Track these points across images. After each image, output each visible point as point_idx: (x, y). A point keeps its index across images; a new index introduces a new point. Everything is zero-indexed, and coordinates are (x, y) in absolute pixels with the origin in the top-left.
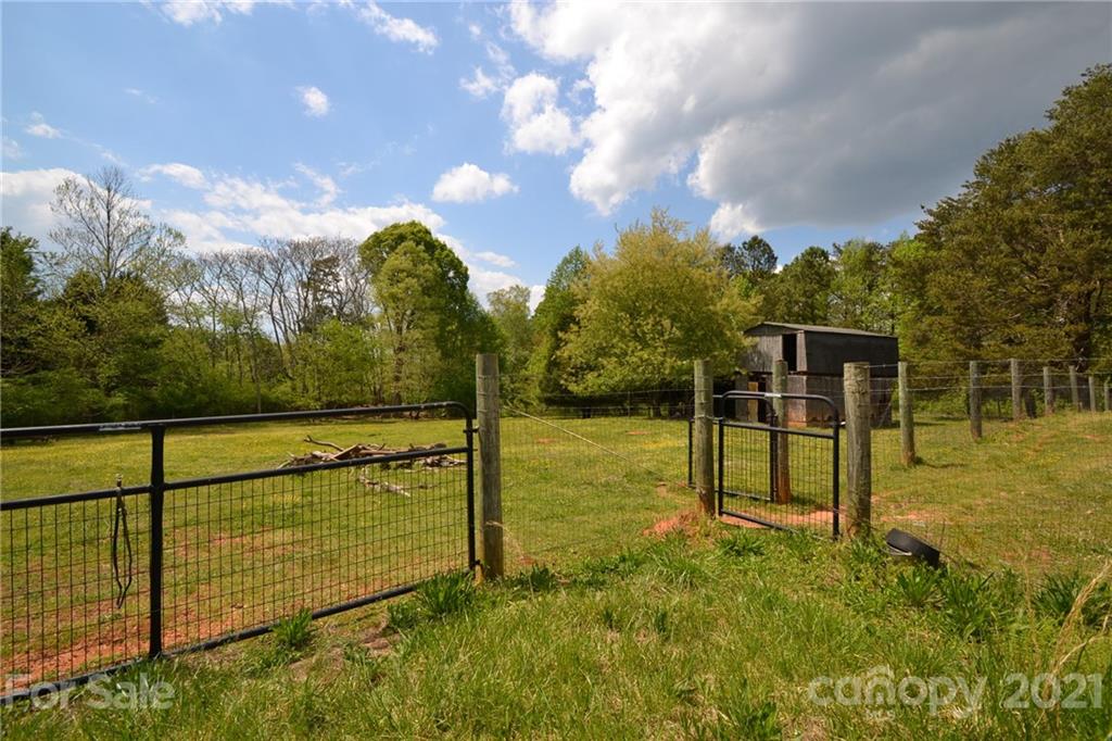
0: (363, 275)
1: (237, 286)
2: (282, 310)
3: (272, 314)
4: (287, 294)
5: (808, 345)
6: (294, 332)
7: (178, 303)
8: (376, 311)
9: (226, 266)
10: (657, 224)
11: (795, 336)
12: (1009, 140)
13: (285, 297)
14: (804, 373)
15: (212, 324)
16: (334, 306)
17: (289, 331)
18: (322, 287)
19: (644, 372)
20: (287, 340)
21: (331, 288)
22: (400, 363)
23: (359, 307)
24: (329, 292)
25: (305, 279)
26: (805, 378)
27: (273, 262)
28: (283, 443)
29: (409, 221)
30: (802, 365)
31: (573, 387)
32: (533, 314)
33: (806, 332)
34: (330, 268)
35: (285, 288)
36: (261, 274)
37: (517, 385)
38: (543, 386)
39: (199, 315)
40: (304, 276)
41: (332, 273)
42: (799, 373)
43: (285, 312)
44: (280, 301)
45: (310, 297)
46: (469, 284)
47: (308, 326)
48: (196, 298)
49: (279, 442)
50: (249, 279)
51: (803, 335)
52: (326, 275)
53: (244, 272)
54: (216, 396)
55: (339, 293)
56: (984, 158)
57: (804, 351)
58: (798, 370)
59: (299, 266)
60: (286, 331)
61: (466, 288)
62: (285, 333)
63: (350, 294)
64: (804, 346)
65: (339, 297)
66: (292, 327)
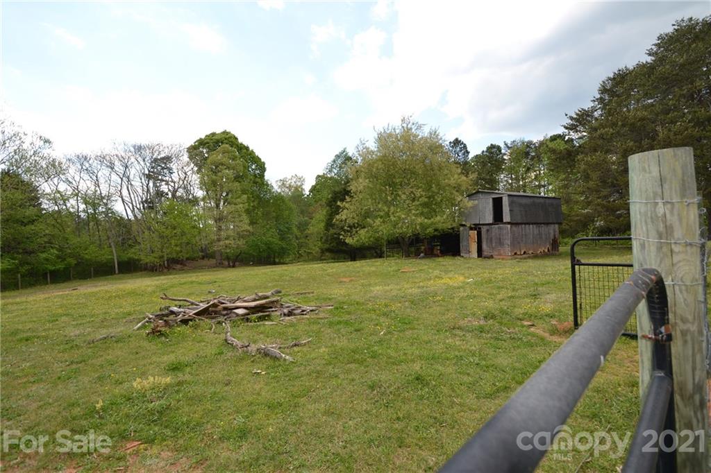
0: (190, 168)
1: (95, 178)
2: (129, 194)
3: (122, 197)
4: (132, 183)
5: (511, 204)
6: (139, 209)
7: (48, 190)
8: (200, 193)
9: (86, 163)
10: (405, 125)
11: (501, 198)
12: (620, 71)
13: (131, 184)
14: (509, 223)
15: (75, 205)
16: (169, 190)
17: (136, 209)
18: (160, 177)
19: (402, 227)
20: (135, 216)
21: (167, 178)
22: (220, 229)
23: (188, 191)
24: (166, 181)
25: (147, 172)
26: (509, 226)
27: (121, 159)
28: (137, 294)
29: (222, 130)
30: (507, 217)
31: (349, 241)
32: (308, 193)
33: (509, 195)
34: (165, 163)
35: (131, 177)
36: (112, 168)
37: (301, 241)
38: (323, 240)
39: (65, 200)
40: (146, 170)
41: (167, 168)
42: (505, 223)
43: (132, 196)
44: (128, 188)
45: (151, 184)
46: (266, 174)
47: (150, 204)
48: (62, 187)
49: (133, 293)
50: (104, 173)
51: (507, 197)
52: (163, 168)
53: (99, 167)
54: (82, 259)
55: (172, 181)
56: (604, 82)
57: (508, 209)
58: (504, 221)
59: (142, 163)
60: (134, 209)
61: (264, 176)
62: (133, 211)
63: (181, 182)
64: (507, 205)
65: (172, 184)
66: (138, 207)
